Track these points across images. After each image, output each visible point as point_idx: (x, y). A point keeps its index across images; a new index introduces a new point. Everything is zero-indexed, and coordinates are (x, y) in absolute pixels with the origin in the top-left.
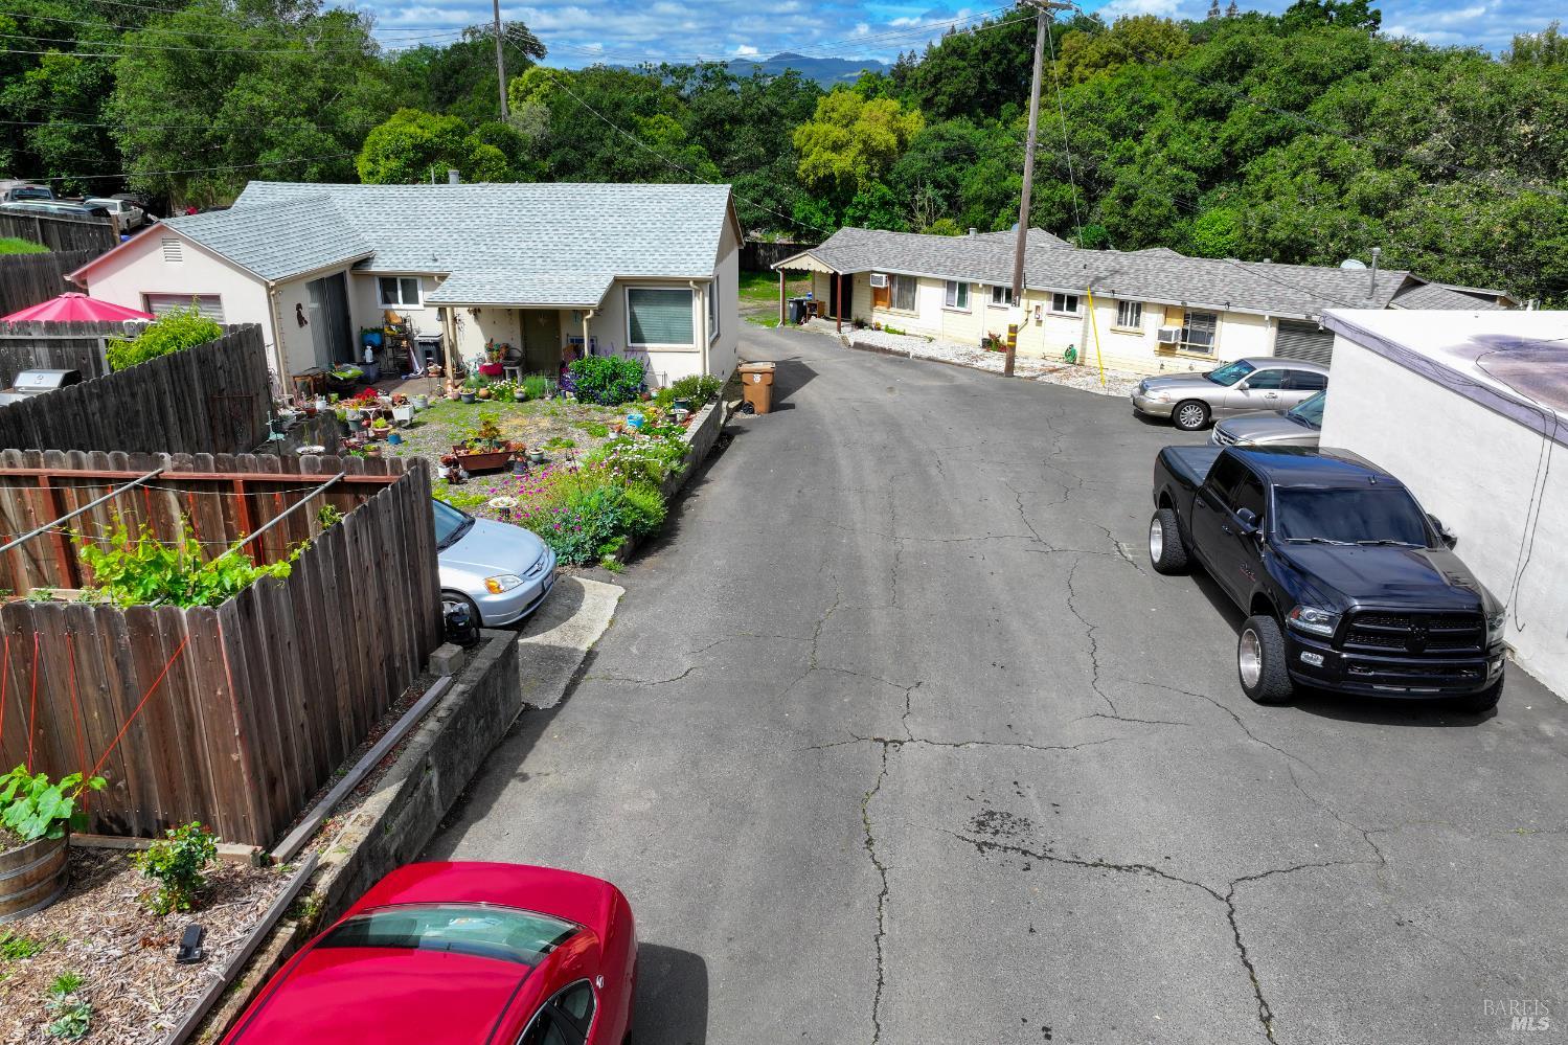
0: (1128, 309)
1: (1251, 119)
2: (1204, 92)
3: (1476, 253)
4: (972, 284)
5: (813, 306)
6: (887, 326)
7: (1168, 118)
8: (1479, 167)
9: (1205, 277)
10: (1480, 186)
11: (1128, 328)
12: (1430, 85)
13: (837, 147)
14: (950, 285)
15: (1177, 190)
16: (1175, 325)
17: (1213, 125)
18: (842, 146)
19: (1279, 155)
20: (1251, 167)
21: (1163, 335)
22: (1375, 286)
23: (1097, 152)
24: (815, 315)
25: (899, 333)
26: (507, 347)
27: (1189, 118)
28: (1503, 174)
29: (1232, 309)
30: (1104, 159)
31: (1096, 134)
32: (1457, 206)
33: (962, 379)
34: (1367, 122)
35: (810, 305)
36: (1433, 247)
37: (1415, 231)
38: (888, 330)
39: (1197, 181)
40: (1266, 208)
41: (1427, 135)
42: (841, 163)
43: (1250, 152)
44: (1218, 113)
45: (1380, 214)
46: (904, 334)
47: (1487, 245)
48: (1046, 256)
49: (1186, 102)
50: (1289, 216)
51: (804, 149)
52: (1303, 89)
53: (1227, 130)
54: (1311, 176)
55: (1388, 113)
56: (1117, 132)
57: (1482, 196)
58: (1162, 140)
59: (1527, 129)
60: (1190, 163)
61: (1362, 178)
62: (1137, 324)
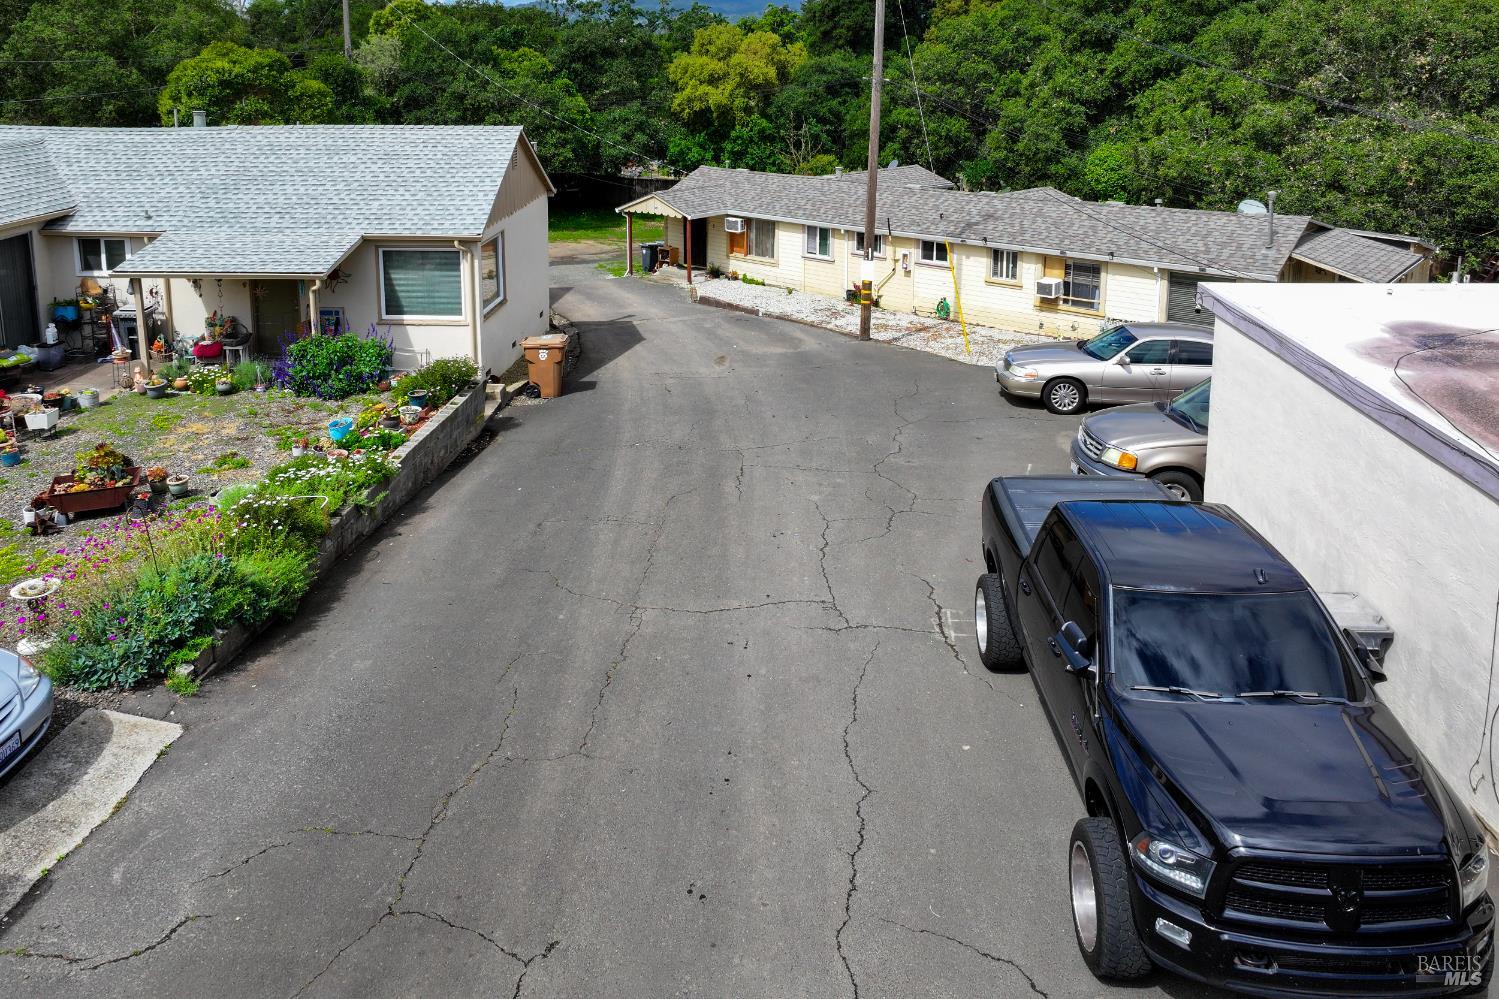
0: (1004, 260)
1: (1138, 51)
2: (1089, 23)
3: (1383, 192)
4: (834, 230)
5: (665, 253)
6: (745, 275)
7: (1053, 51)
8: (1376, 100)
9: (1086, 223)
10: (1379, 120)
11: (1004, 279)
12: (1317, 15)
13: (713, 80)
14: (811, 230)
15: (1064, 124)
16: (1055, 278)
17: (1099, 56)
18: (719, 79)
19: (1166, 88)
20: (1140, 100)
21: (1043, 288)
22: (1273, 233)
23: (982, 84)
24: (667, 263)
25: (758, 283)
26: (232, 321)
27: (1075, 50)
28: (1403, 107)
29: (1115, 260)
30: (991, 92)
31: (981, 67)
32: (1359, 141)
33: (810, 344)
34: (1256, 53)
35: (662, 251)
36: (1336, 185)
37: (1315, 168)
38: (745, 280)
39: (1086, 113)
40: (1156, 143)
41: (1319, 67)
42: (717, 96)
43: (1139, 85)
44: (1104, 44)
45: (1277, 149)
46: (764, 285)
47: (1393, 182)
48: (914, 198)
49: (1071, 33)
50: (1180, 151)
51: (680, 83)
52: (1189, 20)
53: (1113, 62)
54: (1202, 107)
55: (1275, 45)
56: (1004, 64)
57: (1384, 131)
58: (1048, 72)
59: (1423, 60)
60: (1077, 95)
61: (1255, 111)
62: (1014, 276)
